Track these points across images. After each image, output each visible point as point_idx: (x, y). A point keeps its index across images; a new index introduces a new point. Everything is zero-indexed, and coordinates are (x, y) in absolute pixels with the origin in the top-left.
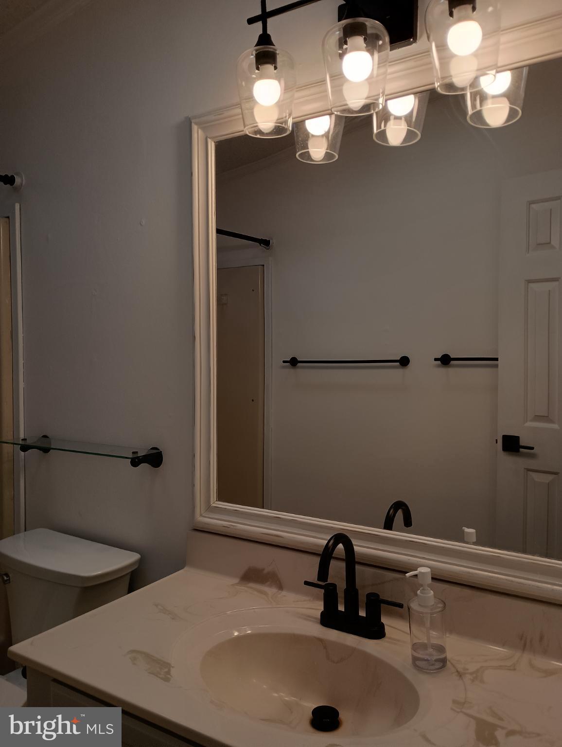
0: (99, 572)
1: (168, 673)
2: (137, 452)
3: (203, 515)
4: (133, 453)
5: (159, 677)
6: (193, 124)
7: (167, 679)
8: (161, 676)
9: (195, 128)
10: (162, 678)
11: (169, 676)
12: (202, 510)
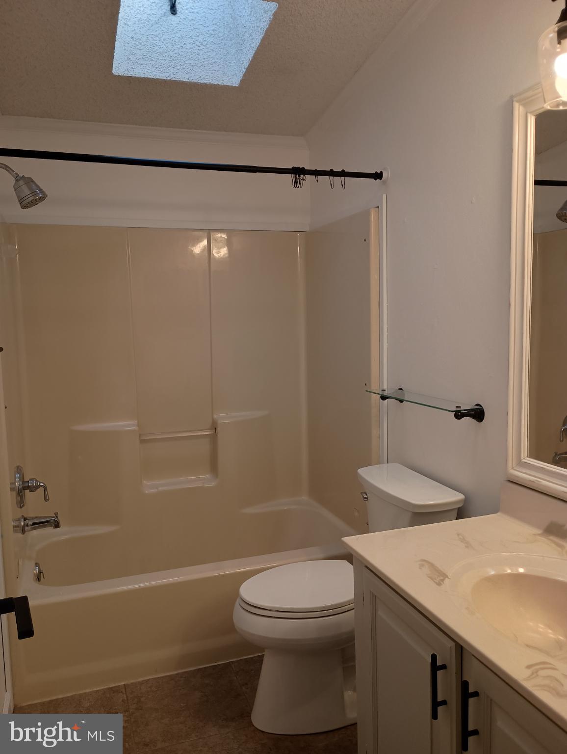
0: (432, 503)
1: (443, 580)
2: (460, 407)
3: (515, 468)
4: (457, 407)
5: (434, 581)
6: (515, 103)
7: (439, 584)
8: (435, 581)
9: (516, 105)
10: (436, 583)
11: (442, 583)
12: (514, 464)
